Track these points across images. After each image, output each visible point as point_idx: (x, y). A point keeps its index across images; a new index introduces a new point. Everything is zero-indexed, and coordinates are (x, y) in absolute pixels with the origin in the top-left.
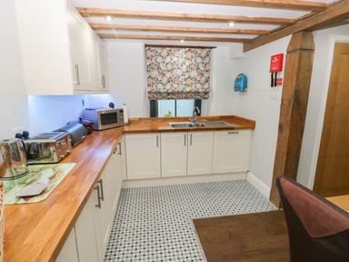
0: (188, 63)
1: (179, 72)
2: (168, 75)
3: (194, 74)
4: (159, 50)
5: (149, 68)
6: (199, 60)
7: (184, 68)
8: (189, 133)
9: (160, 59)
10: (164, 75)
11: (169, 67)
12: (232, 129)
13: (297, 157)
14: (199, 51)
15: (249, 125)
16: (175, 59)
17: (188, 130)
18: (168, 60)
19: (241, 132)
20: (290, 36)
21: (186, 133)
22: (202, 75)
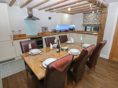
0: (94, 16)
1: (91, 19)
2: (88, 20)
3: (95, 19)
4: (86, 14)
5: (84, 19)
7: (93, 18)
9: (86, 16)
10: (87, 20)
11: (89, 18)
16: (90, 16)
18: (88, 16)
22: (98, 20)
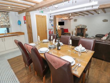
3: (3, 20)
6: (4, 15)
8: (4, 38)
12: (18, 35)
13: (32, 39)
14: (4, 13)
15: (23, 34)
17: (3, 37)
19: (21, 36)
20: (25, 12)
21: (2, 38)
22: (6, 20)
